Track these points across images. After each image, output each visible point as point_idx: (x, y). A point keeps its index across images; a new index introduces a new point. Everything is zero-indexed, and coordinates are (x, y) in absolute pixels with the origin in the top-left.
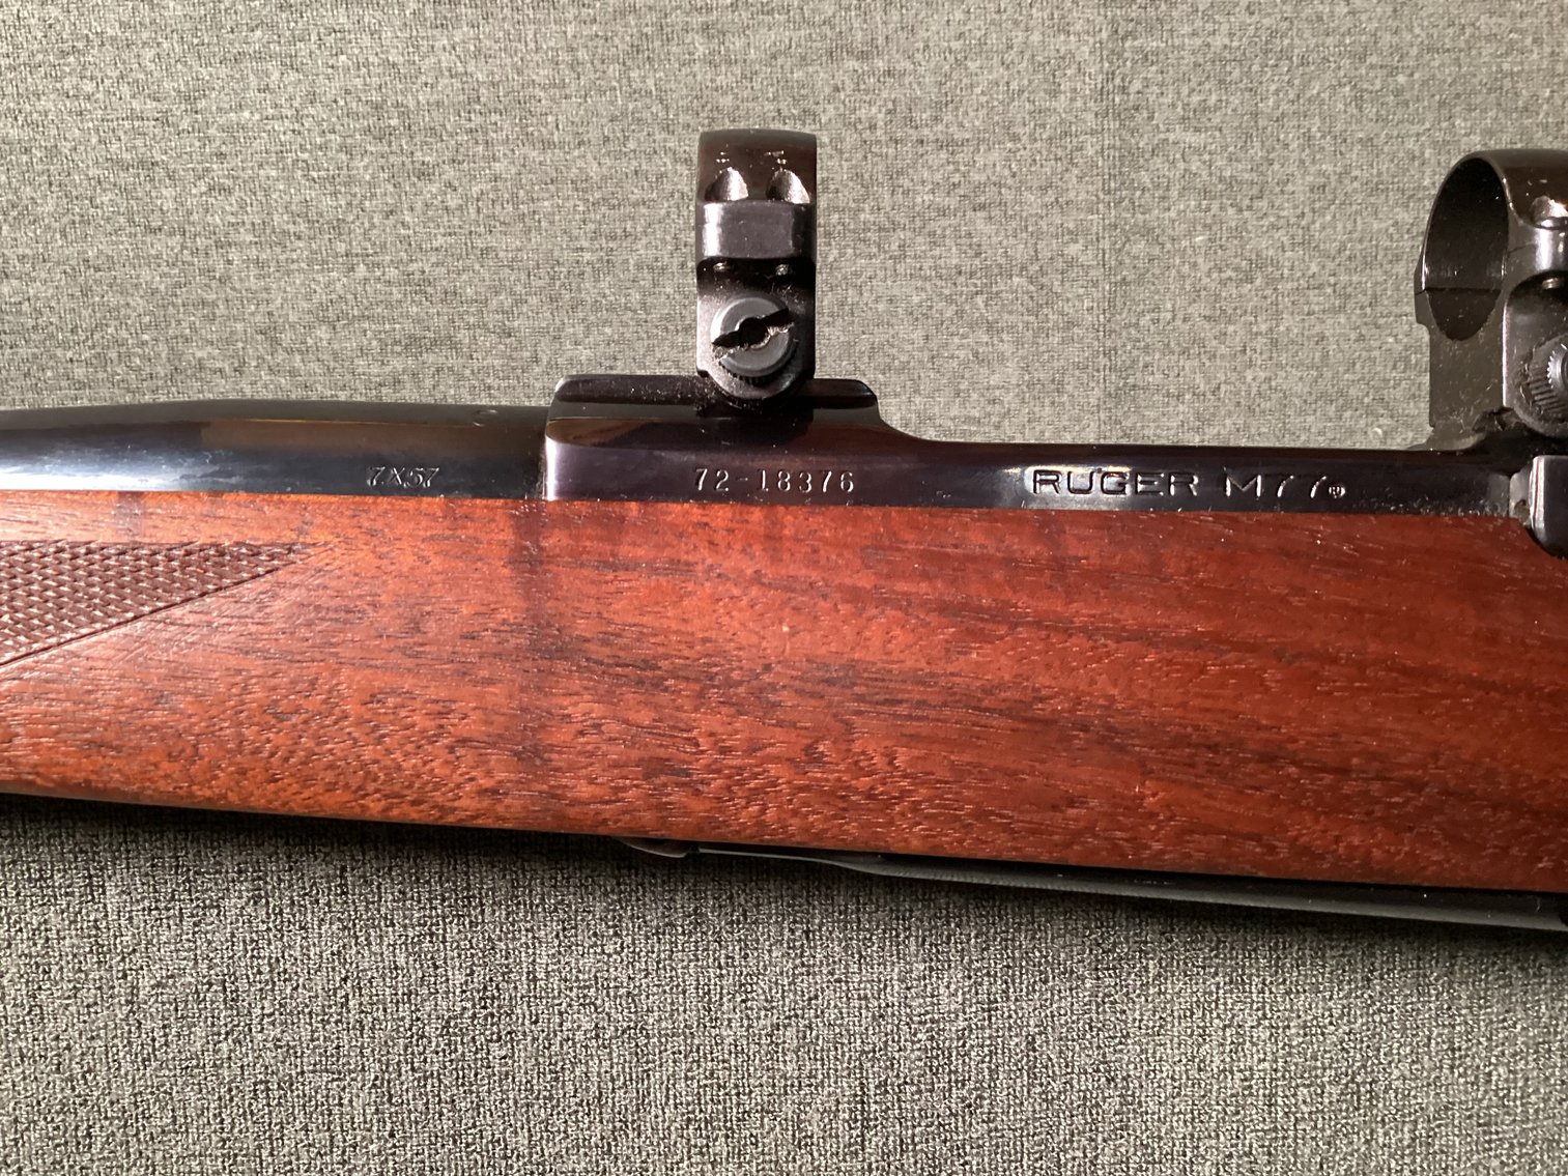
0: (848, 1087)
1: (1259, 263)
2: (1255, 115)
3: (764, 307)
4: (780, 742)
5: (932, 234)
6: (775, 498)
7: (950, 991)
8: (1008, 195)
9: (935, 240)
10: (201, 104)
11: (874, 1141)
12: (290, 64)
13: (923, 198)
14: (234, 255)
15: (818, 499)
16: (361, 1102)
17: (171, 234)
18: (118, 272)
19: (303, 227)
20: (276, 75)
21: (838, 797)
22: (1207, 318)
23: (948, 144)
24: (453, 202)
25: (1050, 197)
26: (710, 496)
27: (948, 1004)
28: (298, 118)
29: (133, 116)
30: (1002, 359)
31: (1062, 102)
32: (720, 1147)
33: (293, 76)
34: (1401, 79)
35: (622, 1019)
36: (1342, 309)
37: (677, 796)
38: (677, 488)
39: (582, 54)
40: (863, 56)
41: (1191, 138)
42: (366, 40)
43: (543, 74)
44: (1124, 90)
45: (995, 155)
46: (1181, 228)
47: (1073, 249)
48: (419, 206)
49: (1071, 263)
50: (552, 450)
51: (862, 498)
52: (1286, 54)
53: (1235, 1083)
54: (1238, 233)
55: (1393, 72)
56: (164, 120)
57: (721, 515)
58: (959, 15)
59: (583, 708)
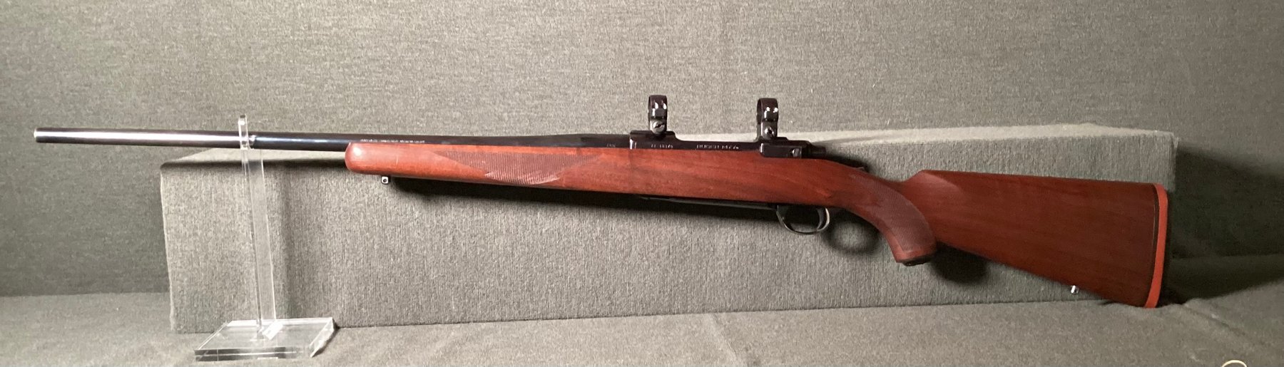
0: (667, 248)
1: (761, 79)
2: (759, 42)
3: (661, 123)
4: (663, 181)
5: (678, 70)
6: (662, 148)
7: (684, 230)
8: (697, 61)
9: (679, 71)
10: (487, 34)
11: (671, 257)
12: (511, 25)
13: (676, 61)
14: (495, 74)
15: (668, 148)
16: (581, 250)
17: (478, 68)
18: (463, 78)
19: (513, 67)
20: (507, 28)
21: (671, 188)
22: (748, 93)
23: (682, 48)
24: (553, 61)
25: (708, 61)
26: (653, 148)
27: (684, 233)
28: (513, 39)
29: (469, 37)
30: (696, 102)
31: (711, 39)
32: (645, 258)
33: (512, 28)
34: (796, 33)
35: (627, 236)
36: (782, 91)
37: (650, 188)
38: (649, 147)
39: (588, 24)
40: (660, 25)
41: (743, 48)
42: (532, 19)
43: (577, 29)
44: (726, 35)
45: (694, 51)
46: (741, 70)
47: (714, 75)
48: (544, 62)
49: (714, 78)
50: (631, 141)
51: (674, 148)
52: (767, 27)
53: (732, 246)
54: (755, 72)
55: (794, 32)
56: (477, 39)
57: (656, 151)
58: (685, 16)
59: (638, 176)
